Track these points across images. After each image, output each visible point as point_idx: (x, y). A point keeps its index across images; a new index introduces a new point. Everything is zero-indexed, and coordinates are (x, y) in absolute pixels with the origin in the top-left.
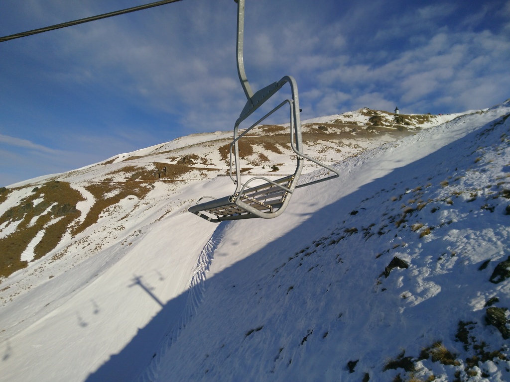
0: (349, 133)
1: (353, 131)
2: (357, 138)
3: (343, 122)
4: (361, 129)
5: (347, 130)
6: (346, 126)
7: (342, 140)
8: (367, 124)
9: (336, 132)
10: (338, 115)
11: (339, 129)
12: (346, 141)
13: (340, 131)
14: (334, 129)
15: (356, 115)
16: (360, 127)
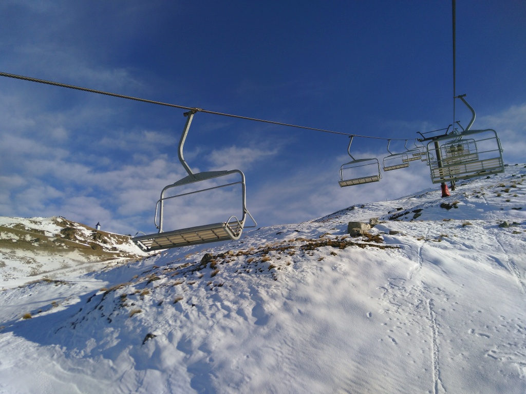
0: (30, 243)
1: (36, 241)
2: (37, 250)
3: (26, 228)
4: (47, 240)
5: (28, 238)
6: (27, 233)
7: (16, 250)
8: (57, 235)
9: (11, 239)
10: (22, 219)
11: (17, 235)
12: (20, 253)
13: (18, 238)
14: (10, 234)
15: (47, 222)
16: (46, 238)
